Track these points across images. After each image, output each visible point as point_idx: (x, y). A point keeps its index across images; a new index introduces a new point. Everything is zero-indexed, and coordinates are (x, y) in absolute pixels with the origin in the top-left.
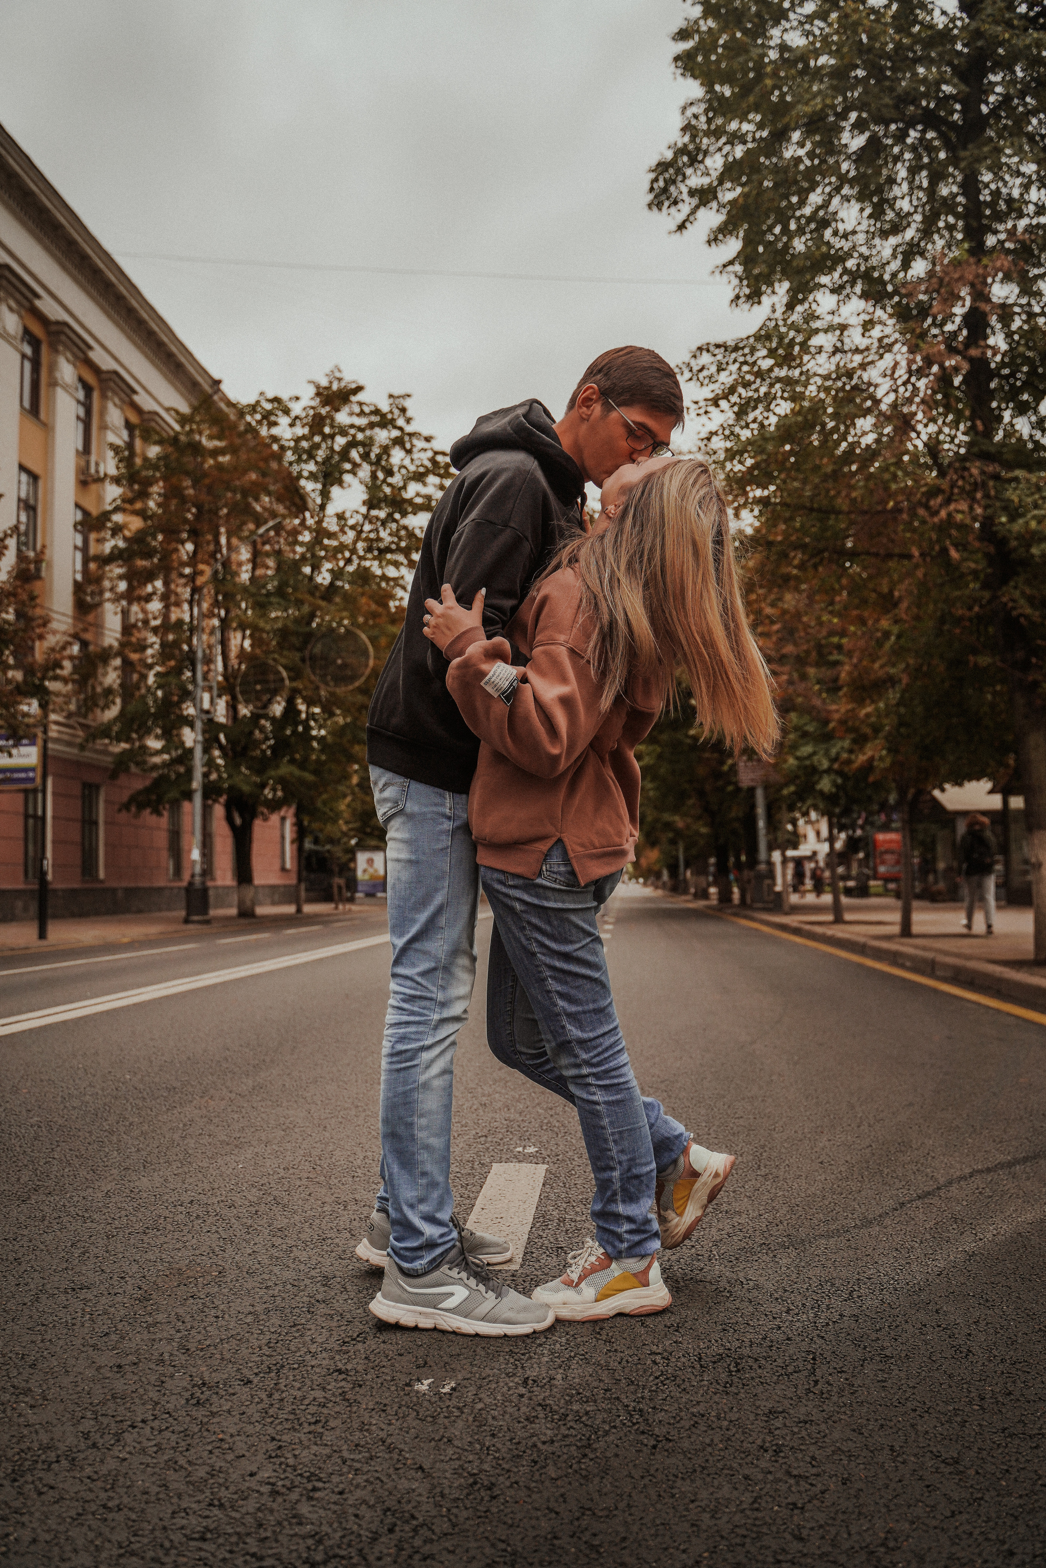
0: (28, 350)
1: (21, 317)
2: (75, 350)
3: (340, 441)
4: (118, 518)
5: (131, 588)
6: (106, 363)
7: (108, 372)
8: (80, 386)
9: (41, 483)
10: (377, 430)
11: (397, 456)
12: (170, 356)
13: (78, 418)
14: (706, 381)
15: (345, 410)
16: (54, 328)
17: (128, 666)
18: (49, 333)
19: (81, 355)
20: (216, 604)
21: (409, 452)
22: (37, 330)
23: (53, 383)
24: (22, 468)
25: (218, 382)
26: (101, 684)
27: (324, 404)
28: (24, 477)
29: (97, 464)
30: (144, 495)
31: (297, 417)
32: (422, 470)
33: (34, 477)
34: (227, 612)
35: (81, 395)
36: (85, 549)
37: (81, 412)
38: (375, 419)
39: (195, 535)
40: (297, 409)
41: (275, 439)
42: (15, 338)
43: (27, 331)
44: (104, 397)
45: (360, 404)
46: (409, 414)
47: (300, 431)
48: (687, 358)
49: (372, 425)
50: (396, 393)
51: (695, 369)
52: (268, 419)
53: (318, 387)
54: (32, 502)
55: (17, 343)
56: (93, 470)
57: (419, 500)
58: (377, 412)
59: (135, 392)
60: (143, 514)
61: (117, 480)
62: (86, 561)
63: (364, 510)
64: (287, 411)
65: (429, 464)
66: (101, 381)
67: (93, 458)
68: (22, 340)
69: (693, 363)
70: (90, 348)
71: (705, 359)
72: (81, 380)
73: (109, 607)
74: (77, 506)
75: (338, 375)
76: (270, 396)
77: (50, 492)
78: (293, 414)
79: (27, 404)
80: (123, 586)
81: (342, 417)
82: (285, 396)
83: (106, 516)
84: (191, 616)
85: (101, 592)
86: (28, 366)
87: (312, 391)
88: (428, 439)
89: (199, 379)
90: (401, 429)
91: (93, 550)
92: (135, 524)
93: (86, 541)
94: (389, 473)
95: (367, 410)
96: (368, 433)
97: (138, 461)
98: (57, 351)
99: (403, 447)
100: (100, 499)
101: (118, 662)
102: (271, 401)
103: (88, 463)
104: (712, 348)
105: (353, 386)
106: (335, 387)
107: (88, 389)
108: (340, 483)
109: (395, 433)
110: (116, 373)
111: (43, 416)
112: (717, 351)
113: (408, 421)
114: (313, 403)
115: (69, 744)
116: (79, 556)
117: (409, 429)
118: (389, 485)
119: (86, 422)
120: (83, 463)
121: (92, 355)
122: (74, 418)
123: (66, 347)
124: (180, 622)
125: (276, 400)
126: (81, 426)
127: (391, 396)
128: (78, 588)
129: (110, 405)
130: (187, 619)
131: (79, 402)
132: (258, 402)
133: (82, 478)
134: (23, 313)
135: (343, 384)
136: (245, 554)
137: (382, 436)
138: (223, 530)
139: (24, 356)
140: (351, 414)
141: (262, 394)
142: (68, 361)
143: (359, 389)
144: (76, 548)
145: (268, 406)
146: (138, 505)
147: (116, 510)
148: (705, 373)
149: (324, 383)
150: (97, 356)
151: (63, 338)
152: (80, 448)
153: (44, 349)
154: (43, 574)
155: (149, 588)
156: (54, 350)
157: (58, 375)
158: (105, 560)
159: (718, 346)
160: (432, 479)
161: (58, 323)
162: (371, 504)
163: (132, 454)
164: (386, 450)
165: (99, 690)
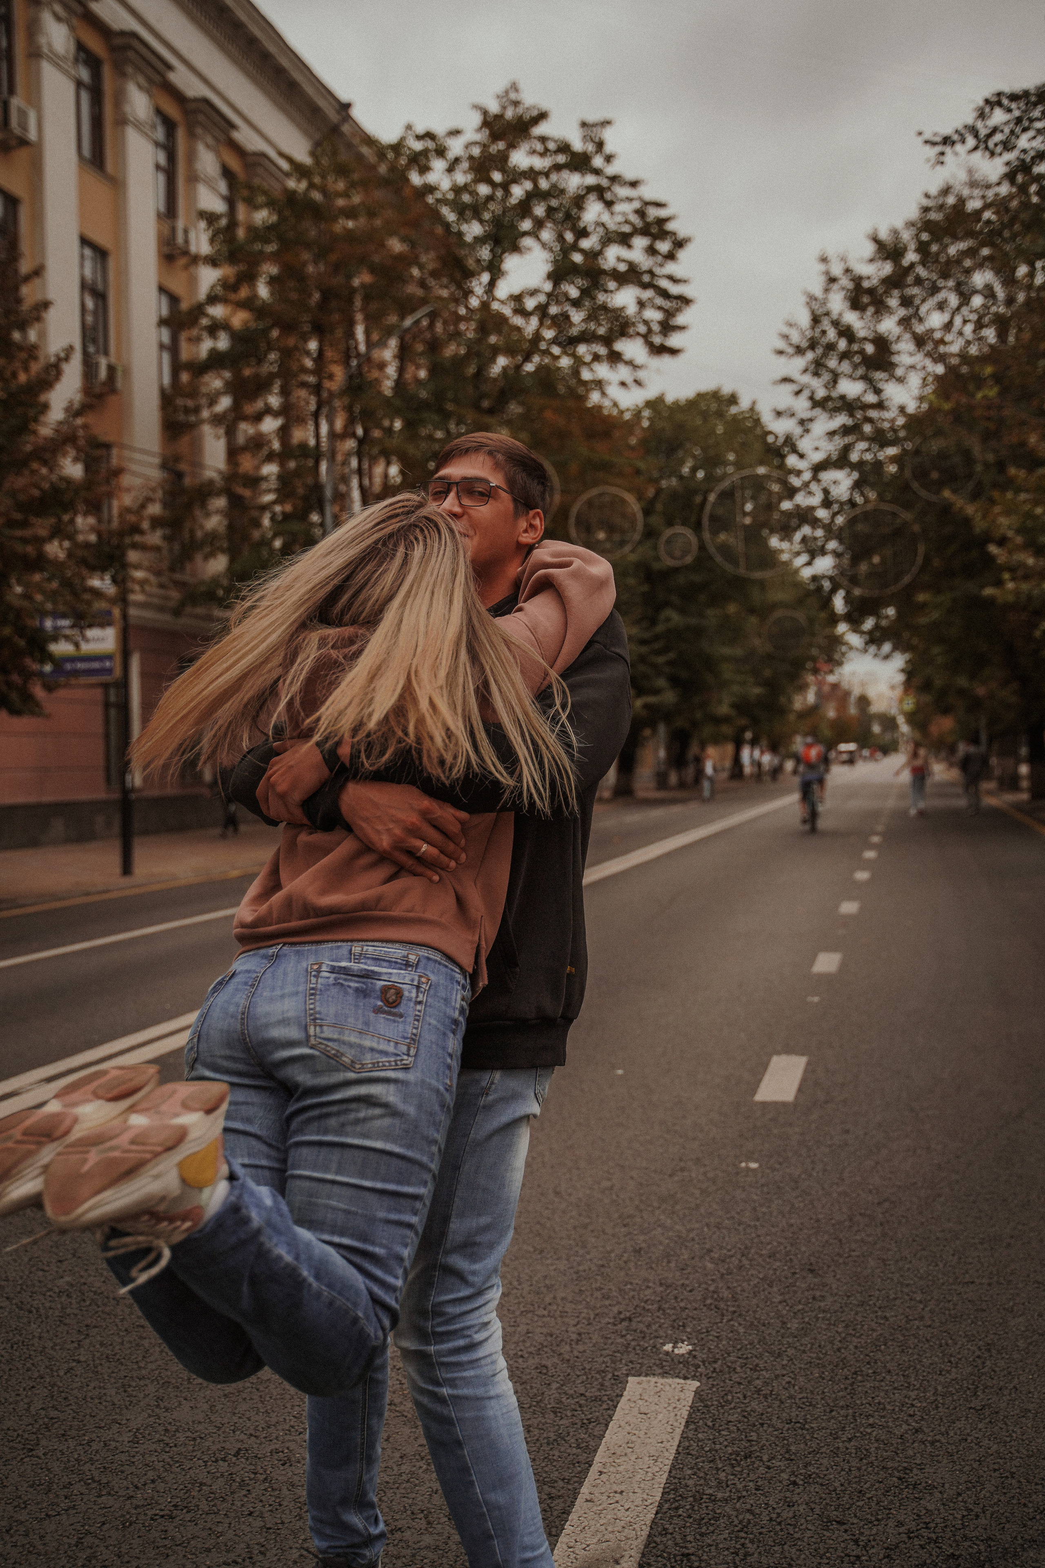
0: (84, 74)
1: (72, 28)
2: (149, 72)
3: (518, 191)
4: (217, 311)
5: (236, 406)
6: (193, 88)
7: (196, 100)
8: (158, 121)
9: (111, 263)
10: (565, 174)
11: (593, 211)
12: (280, 71)
13: (158, 167)
14: (999, 149)
15: (525, 147)
16: (118, 41)
17: (237, 503)
18: (112, 49)
19: (157, 78)
20: (351, 421)
21: (609, 204)
22: (95, 45)
23: (122, 121)
24: (85, 241)
25: (347, 106)
26: (202, 527)
27: (495, 137)
28: (88, 252)
29: (186, 232)
30: (249, 277)
31: (457, 160)
32: (627, 229)
33: (101, 254)
34: (366, 431)
35: (160, 134)
36: (173, 349)
37: (162, 159)
38: (561, 159)
39: (320, 330)
40: (456, 147)
41: (430, 189)
42: (64, 59)
43: (81, 47)
44: (192, 135)
45: (543, 139)
46: (608, 148)
47: (461, 178)
48: (969, 118)
49: (557, 167)
50: (591, 118)
51: (983, 132)
52: (420, 162)
53: (485, 113)
54: (100, 286)
55: (68, 66)
56: (180, 239)
57: (622, 267)
58: (564, 148)
59: (233, 126)
60: (249, 304)
61: (213, 261)
62: (177, 367)
63: (548, 287)
64: (441, 152)
65: (635, 219)
66: (186, 113)
67: (180, 224)
68: (76, 60)
69: (979, 125)
70: (170, 67)
71: (998, 117)
72: (159, 112)
73: (207, 430)
74: (162, 289)
75: (513, 96)
76: (420, 129)
77: (124, 272)
78: (451, 155)
79: (87, 152)
80: (225, 402)
81: (520, 159)
82: (440, 129)
83: (198, 310)
84: (317, 436)
85: (197, 410)
86: (85, 97)
87: (476, 119)
88: (634, 184)
89: (322, 103)
90: (597, 172)
91: (185, 354)
92: (239, 319)
93: (175, 339)
94: (583, 233)
95: (552, 146)
96: (554, 177)
97: (241, 233)
98: (123, 75)
99: (601, 198)
100: (193, 282)
101: (221, 502)
102: (419, 138)
103: (173, 230)
104: (1005, 102)
105: (535, 113)
106: (509, 114)
107: (170, 125)
108: (516, 249)
109: (591, 180)
110: (206, 101)
111: (109, 167)
112: (1014, 106)
113: (609, 159)
114: (478, 137)
115: (161, 609)
116: (166, 357)
117: (610, 170)
118: (582, 251)
119: (169, 172)
120: (166, 231)
121: (173, 77)
122: (151, 168)
123: (139, 69)
124: (303, 446)
125: (429, 135)
126: (161, 178)
127: (584, 125)
128: (167, 400)
129: (201, 149)
130: (312, 442)
131: (157, 144)
132: (403, 139)
133: (166, 250)
134: (75, 21)
135: (520, 110)
136: (388, 353)
137: (574, 181)
138: (359, 317)
139: (79, 84)
140: (533, 152)
141: (409, 127)
142: (140, 87)
143: (542, 116)
144: (162, 346)
145: (418, 146)
146: (244, 293)
147: (212, 299)
148: (998, 137)
149: (494, 108)
150: (181, 78)
151: (131, 54)
152: (162, 209)
153: (107, 71)
154: (119, 384)
155: (260, 405)
156: (120, 73)
157: (127, 109)
158: (200, 369)
159: (1014, 97)
160: (640, 242)
161: (123, 33)
162: (557, 276)
163: (233, 224)
164: (579, 202)
165: (199, 534)
